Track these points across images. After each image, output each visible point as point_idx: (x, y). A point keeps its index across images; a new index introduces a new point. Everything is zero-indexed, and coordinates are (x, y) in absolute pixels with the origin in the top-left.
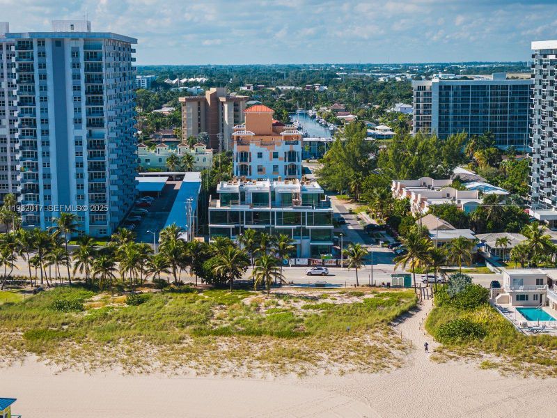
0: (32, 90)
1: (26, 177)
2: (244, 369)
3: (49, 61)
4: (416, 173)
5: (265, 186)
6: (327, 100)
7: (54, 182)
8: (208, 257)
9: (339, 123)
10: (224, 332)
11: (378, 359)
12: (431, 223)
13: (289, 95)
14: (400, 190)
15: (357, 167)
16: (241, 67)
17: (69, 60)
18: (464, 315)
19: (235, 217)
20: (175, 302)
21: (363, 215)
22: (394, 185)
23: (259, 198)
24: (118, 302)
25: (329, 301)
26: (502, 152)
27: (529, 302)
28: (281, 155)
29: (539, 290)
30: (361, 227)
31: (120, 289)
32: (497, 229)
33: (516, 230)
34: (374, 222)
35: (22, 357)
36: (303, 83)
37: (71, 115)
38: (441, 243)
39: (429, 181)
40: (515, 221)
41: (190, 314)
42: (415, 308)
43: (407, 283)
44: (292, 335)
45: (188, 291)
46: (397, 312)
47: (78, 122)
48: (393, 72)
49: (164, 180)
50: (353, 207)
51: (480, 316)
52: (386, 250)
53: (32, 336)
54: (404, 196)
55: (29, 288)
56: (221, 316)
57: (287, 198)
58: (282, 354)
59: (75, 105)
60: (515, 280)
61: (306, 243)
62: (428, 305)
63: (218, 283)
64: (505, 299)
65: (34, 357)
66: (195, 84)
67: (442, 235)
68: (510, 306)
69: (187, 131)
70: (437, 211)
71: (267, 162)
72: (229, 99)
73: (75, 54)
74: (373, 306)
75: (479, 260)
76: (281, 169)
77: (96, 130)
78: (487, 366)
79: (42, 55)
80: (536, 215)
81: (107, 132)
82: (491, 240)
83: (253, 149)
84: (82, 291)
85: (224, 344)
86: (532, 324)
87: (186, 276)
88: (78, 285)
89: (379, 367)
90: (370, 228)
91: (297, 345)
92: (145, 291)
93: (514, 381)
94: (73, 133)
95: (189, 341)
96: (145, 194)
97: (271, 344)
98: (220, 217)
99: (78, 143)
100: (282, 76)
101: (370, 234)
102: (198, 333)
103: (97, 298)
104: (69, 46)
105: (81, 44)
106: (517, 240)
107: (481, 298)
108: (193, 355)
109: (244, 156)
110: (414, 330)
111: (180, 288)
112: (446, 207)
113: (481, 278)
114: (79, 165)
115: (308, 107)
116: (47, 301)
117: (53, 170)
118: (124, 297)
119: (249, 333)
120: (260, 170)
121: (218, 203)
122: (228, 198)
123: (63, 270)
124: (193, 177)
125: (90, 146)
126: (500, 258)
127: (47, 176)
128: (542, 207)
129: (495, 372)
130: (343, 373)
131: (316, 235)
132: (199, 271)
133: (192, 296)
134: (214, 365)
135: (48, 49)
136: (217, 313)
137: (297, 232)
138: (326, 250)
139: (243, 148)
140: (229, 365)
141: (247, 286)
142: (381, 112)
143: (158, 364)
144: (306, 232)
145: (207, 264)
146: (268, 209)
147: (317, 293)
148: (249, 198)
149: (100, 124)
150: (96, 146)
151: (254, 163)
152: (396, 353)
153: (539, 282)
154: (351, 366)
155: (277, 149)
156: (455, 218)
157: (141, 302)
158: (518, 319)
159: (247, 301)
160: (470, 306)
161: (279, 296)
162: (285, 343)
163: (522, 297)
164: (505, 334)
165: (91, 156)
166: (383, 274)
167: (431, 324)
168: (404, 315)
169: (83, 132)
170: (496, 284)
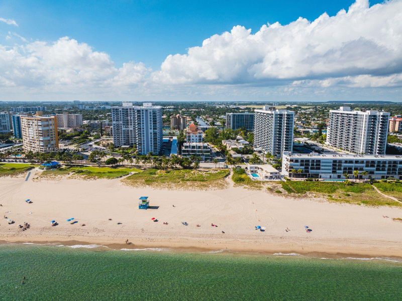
0: (140, 121)
1: (139, 141)
2: (194, 189)
3: (144, 114)
4: (228, 138)
5: (194, 144)
6: (204, 114)
7: (145, 142)
8: (183, 161)
9: (208, 121)
10: (188, 180)
11: (222, 186)
12: (232, 152)
13: (195, 112)
14: (224, 143)
15: (214, 137)
16: (181, 102)
17: (149, 115)
18: (240, 176)
19: (188, 151)
20: (176, 173)
21: (215, 148)
22: (223, 141)
23: (193, 147)
24: (163, 172)
25: (210, 172)
26: (247, 131)
27: (254, 172)
28: (198, 136)
29: (256, 169)
30: (215, 152)
31: (163, 169)
32: (247, 153)
33: (251, 154)
34: (218, 150)
35: (145, 186)
36: (198, 108)
37: (149, 127)
38: (235, 158)
39: (231, 140)
40: (250, 152)
41: (180, 176)
42: (229, 174)
43: (227, 167)
44: (203, 181)
45: (179, 170)
46: (225, 175)
47: (151, 128)
48: (220, 105)
49: (168, 139)
50: (213, 146)
51: (243, 176)
52: (222, 158)
53: (147, 181)
54: (225, 144)
55: (143, 168)
56: (187, 176)
57: (200, 147)
58: (202, 185)
59: (150, 124)
60: (251, 168)
61: (204, 157)
62: (232, 173)
63: (185, 168)
64: (248, 172)
65: (148, 186)
66: (171, 108)
67: (234, 156)
68: (250, 173)
69: (172, 125)
70: (233, 149)
71: (194, 138)
72: (182, 117)
73: (150, 113)
74: (220, 173)
75: (243, 161)
76: (198, 140)
77: (155, 130)
78: (245, 188)
79: (143, 113)
80: (255, 149)
81: (157, 131)
82: (245, 156)
83: (191, 135)
84: (154, 169)
85: (189, 183)
86: (254, 178)
87: (178, 166)
88: (154, 168)
89: (222, 188)
90: (218, 152)
91: (204, 183)
92: (169, 169)
93: (250, 191)
94: (150, 131)
95: (181, 182)
96: (164, 143)
97: (199, 183)
98: (184, 151)
99: (151, 133)
100: (192, 106)
101: (218, 154)
102: (183, 180)
103: (159, 171)
104: (149, 111)
105: (152, 111)
106: (251, 156)
107: (243, 172)
108: (183, 186)
109: (189, 136)
110: (229, 180)
111: (177, 169)
112: (235, 148)
113: (243, 166)
114: (151, 138)
115: (199, 116)
116: (148, 172)
117: (145, 139)
118: (164, 171)
119: (193, 180)
120: (193, 139)
121: (184, 148)
122: (186, 147)
123: (150, 164)
124: (175, 138)
125: (154, 134)
126: (247, 161)
127: (144, 141)
128: (256, 147)
129: (247, 189)
130: (215, 190)
131: (206, 155)
132: (181, 164)
133: (180, 171)
134: (187, 188)
135: (144, 112)
136: (186, 175)
137: (202, 155)
138: (208, 159)
139: (189, 135)
140: (190, 188)
141: (191, 168)
142: (218, 118)
143: (175, 188)
144: (204, 155)
145: (183, 163)
146: (195, 149)
147: (207, 170)
148: (191, 147)
149: (156, 129)
150: (155, 134)
151: (192, 138)
152: (226, 185)
153: (256, 168)
154: (216, 188)
155: (197, 135)
156: (238, 151)
157: (169, 172)
158: (251, 177)
159: (192, 172)
160: (241, 174)
161: (199, 171)
162: (202, 183)
163: (252, 171)
164: (249, 180)
165: (154, 136)
166: (222, 165)
167: (233, 178)
168: (227, 176)
169: (152, 131)
170: (246, 168)
